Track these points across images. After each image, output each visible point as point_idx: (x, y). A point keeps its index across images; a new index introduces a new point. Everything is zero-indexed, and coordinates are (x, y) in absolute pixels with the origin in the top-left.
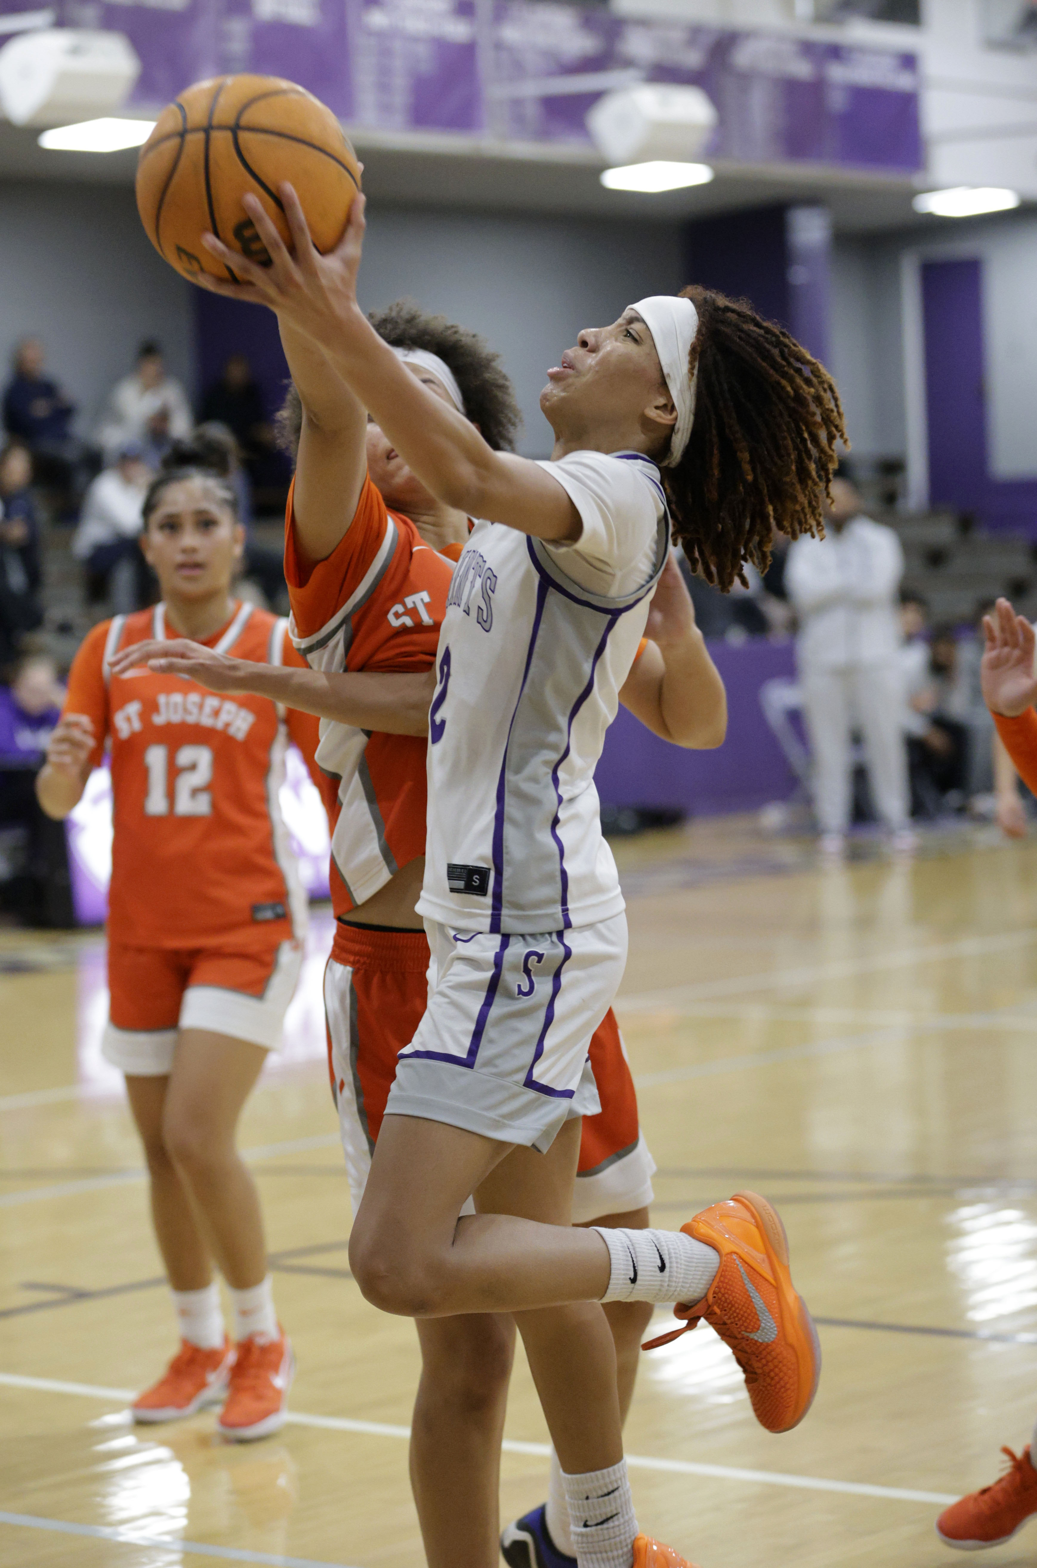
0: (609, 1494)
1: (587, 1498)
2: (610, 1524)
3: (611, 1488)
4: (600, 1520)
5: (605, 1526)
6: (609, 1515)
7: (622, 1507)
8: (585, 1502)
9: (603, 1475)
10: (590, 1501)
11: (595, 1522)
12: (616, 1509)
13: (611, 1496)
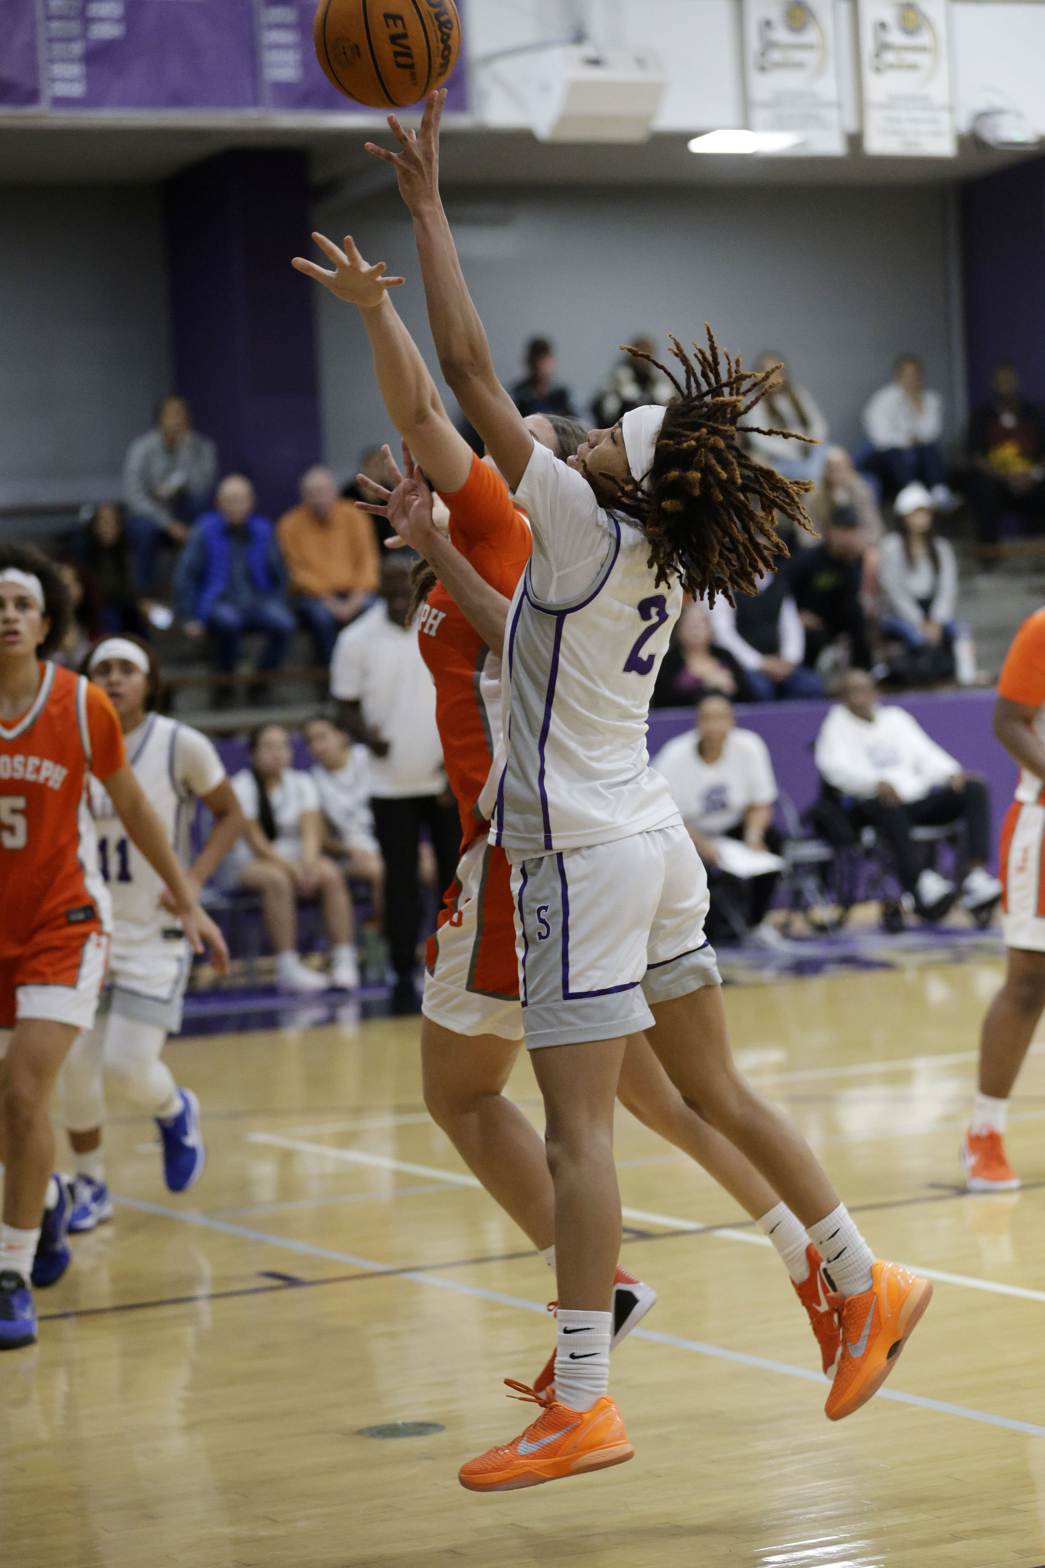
0: (833, 1236)
1: (821, 1243)
2: (843, 1257)
3: (833, 1232)
4: (835, 1256)
5: (839, 1259)
6: (840, 1251)
7: (847, 1242)
8: (821, 1245)
9: (823, 1224)
10: (823, 1244)
11: (833, 1258)
12: (843, 1244)
13: (836, 1236)
